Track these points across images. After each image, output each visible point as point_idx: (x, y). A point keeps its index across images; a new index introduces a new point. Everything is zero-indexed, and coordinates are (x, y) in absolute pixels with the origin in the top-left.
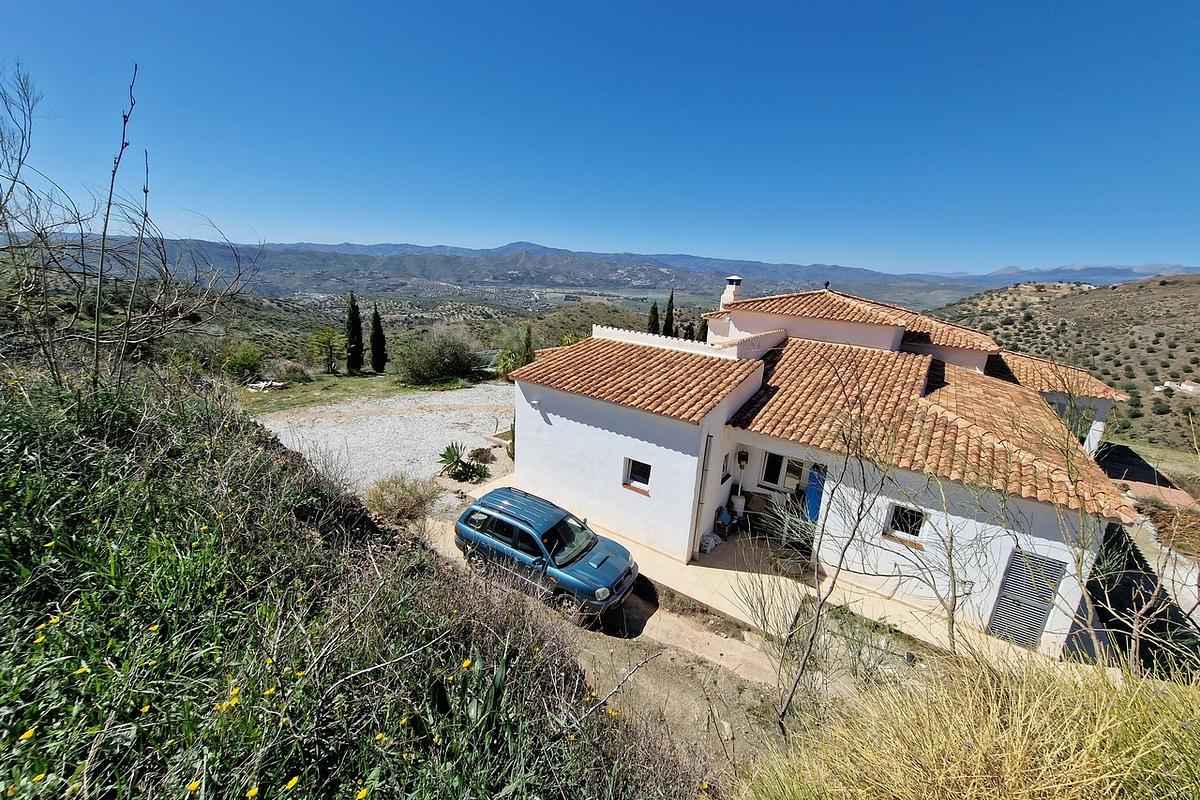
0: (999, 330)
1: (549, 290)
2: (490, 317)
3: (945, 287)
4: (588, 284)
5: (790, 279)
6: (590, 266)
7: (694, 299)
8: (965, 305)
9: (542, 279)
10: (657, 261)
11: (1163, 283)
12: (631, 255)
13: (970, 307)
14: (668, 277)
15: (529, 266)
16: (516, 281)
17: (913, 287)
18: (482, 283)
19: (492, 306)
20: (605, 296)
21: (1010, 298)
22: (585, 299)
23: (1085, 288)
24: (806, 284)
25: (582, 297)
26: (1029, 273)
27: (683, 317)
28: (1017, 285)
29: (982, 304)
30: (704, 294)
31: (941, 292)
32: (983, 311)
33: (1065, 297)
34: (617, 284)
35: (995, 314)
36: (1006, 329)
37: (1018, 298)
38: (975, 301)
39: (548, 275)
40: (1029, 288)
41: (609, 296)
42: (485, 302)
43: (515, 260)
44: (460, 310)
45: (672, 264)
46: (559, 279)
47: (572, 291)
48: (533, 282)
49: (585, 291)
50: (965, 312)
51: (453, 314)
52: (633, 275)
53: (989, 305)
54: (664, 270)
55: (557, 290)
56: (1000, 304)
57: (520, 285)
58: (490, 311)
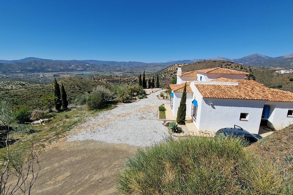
0: (173, 75)
1: (46, 73)
2: (24, 85)
3: (159, 66)
4: (61, 70)
5: (124, 66)
6: (61, 65)
7: (98, 73)
8: (166, 70)
9: (43, 70)
10: (84, 62)
11: (198, 63)
12: (75, 61)
13: (167, 70)
14: (89, 67)
15: (37, 66)
16: (31, 71)
17: (153, 66)
18: (16, 73)
19: (23, 81)
20: (69, 74)
21: (174, 67)
22: (62, 76)
23: (186, 64)
24: (128, 67)
25: (60, 75)
26: (176, 62)
27: (98, 79)
28: (174, 64)
29: (169, 69)
30: (101, 71)
31: (159, 67)
32: (170, 71)
33: (183, 66)
34: (72, 70)
35: (172, 71)
36: (175, 74)
37: (175, 67)
38: (167, 68)
39: (44, 68)
40: (177, 65)
41: (70, 74)
42: (20, 80)
43: (30, 64)
44: (9, 84)
45: (90, 63)
46: (50, 70)
47: (56, 73)
48: (39, 71)
49: (61, 73)
50: (166, 71)
51: (6, 85)
52: (77, 67)
53: (170, 69)
54: (87, 65)
55: (49, 73)
56: (172, 69)
57: (34, 72)
58: (24, 83)
